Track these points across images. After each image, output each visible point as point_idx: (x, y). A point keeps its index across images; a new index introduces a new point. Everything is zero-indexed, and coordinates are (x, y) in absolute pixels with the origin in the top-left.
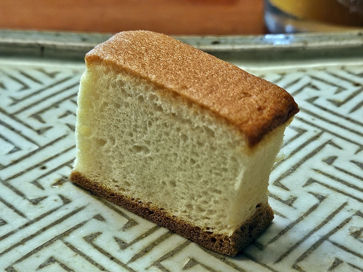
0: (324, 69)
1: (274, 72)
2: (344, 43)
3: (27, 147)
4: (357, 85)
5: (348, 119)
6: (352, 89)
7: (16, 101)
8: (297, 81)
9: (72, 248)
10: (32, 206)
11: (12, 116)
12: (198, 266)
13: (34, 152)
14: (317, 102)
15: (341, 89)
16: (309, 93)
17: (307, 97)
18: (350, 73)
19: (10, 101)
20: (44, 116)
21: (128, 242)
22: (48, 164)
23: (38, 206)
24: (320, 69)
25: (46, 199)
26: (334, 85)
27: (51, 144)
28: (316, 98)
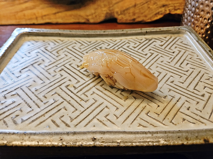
0: (132, 38)
1: (119, 39)
2: (137, 32)
3: (53, 61)
4: (140, 42)
5: (137, 52)
6: (139, 44)
7: (52, 48)
8: (125, 42)
9: (62, 89)
10: (53, 77)
11: (50, 52)
12: (95, 94)
13: (55, 62)
14: (129, 47)
15: (136, 44)
16: (128, 45)
17: (127, 46)
18: (138, 39)
19: (51, 48)
20: (59, 52)
21: (77, 87)
22: (58, 65)
23: (54, 77)
24: (130, 38)
25: (56, 75)
26: (134, 43)
27: (60, 60)
28: (129, 46)
